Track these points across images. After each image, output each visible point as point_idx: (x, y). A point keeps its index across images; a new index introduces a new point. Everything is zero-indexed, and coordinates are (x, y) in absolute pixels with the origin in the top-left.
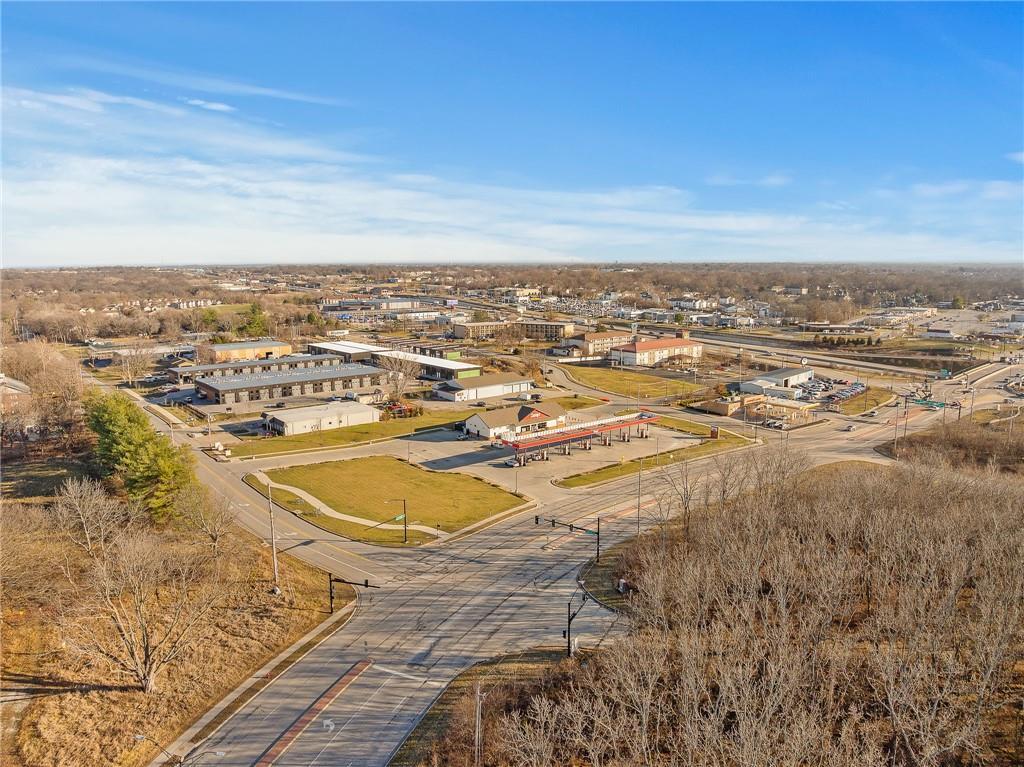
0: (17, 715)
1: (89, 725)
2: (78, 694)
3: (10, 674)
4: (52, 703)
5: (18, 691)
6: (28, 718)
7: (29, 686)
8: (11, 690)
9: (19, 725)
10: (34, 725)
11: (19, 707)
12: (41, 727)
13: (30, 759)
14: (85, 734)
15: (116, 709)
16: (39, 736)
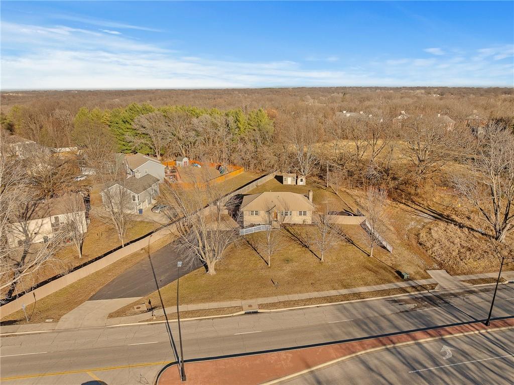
0: (424, 223)
1: (457, 241)
2: (457, 227)
3: (429, 208)
4: (442, 225)
5: (430, 215)
6: (429, 225)
7: (435, 215)
8: (426, 214)
9: (424, 226)
10: (430, 229)
11: (426, 221)
12: (432, 231)
13: (422, 240)
14: (453, 243)
15: (476, 241)
16: (430, 233)
